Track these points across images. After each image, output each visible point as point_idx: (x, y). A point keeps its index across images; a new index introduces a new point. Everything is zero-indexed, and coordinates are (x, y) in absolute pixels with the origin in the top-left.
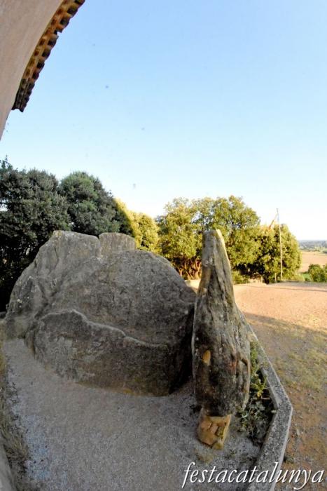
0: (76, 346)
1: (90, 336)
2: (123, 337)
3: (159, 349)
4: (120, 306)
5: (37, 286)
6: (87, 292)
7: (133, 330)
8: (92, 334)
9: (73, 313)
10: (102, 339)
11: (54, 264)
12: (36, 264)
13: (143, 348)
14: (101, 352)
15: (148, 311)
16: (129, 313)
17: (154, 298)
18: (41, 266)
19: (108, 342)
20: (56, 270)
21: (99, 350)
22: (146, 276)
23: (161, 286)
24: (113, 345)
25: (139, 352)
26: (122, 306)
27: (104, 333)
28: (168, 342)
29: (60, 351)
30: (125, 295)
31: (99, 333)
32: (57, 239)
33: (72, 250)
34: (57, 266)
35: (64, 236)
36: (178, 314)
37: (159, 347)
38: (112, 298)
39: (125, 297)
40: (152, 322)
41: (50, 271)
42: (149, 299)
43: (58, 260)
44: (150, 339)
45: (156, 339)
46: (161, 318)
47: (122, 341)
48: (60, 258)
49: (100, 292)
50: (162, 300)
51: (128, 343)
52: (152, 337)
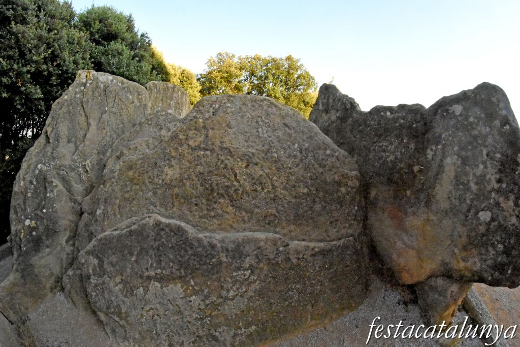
0: (196, 293)
1: (221, 263)
2: (288, 245)
3: (345, 247)
4: (255, 190)
5: (56, 182)
6: (171, 173)
7: (292, 227)
8: (224, 259)
9: (158, 224)
10: (248, 262)
11: (82, 133)
12: (47, 138)
13: (323, 253)
14: (256, 286)
15: (306, 190)
16: (274, 199)
17: (306, 168)
18: (57, 139)
19: (261, 265)
20: (87, 143)
21: (249, 285)
22: (280, 133)
23: (311, 149)
24: (273, 265)
25: (319, 261)
26: (259, 189)
27: (248, 248)
28: (350, 231)
29: (161, 312)
30: (257, 168)
31: (237, 251)
32: (84, 85)
33: (111, 105)
34: (88, 136)
35: (96, 79)
36: (349, 189)
37: (344, 244)
38: (233, 178)
39: (258, 172)
40: (318, 207)
41: (77, 148)
42: (299, 171)
43: (89, 124)
44: (324, 234)
45: (333, 232)
46: (328, 198)
47: (288, 253)
48: (91, 121)
49: (200, 169)
50: (321, 170)
51: (298, 253)
52: (326, 231)
